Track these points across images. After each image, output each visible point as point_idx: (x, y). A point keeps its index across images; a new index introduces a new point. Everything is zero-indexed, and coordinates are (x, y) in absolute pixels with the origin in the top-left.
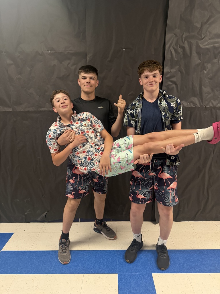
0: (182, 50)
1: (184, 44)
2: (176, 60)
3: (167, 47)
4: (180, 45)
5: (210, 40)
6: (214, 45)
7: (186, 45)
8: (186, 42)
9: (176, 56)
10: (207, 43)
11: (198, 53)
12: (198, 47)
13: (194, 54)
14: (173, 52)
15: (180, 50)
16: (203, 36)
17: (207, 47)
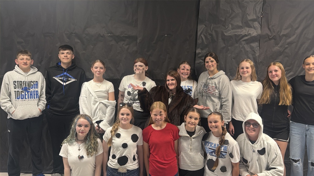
0: (211, 37)
1: (212, 32)
2: (206, 43)
3: (199, 33)
4: (209, 33)
5: (232, 30)
6: (236, 34)
7: (214, 34)
8: (213, 31)
9: (206, 41)
10: (229, 32)
11: (223, 40)
12: (223, 34)
13: (220, 40)
14: (204, 38)
15: (209, 37)
16: (227, 27)
17: (230, 34)
